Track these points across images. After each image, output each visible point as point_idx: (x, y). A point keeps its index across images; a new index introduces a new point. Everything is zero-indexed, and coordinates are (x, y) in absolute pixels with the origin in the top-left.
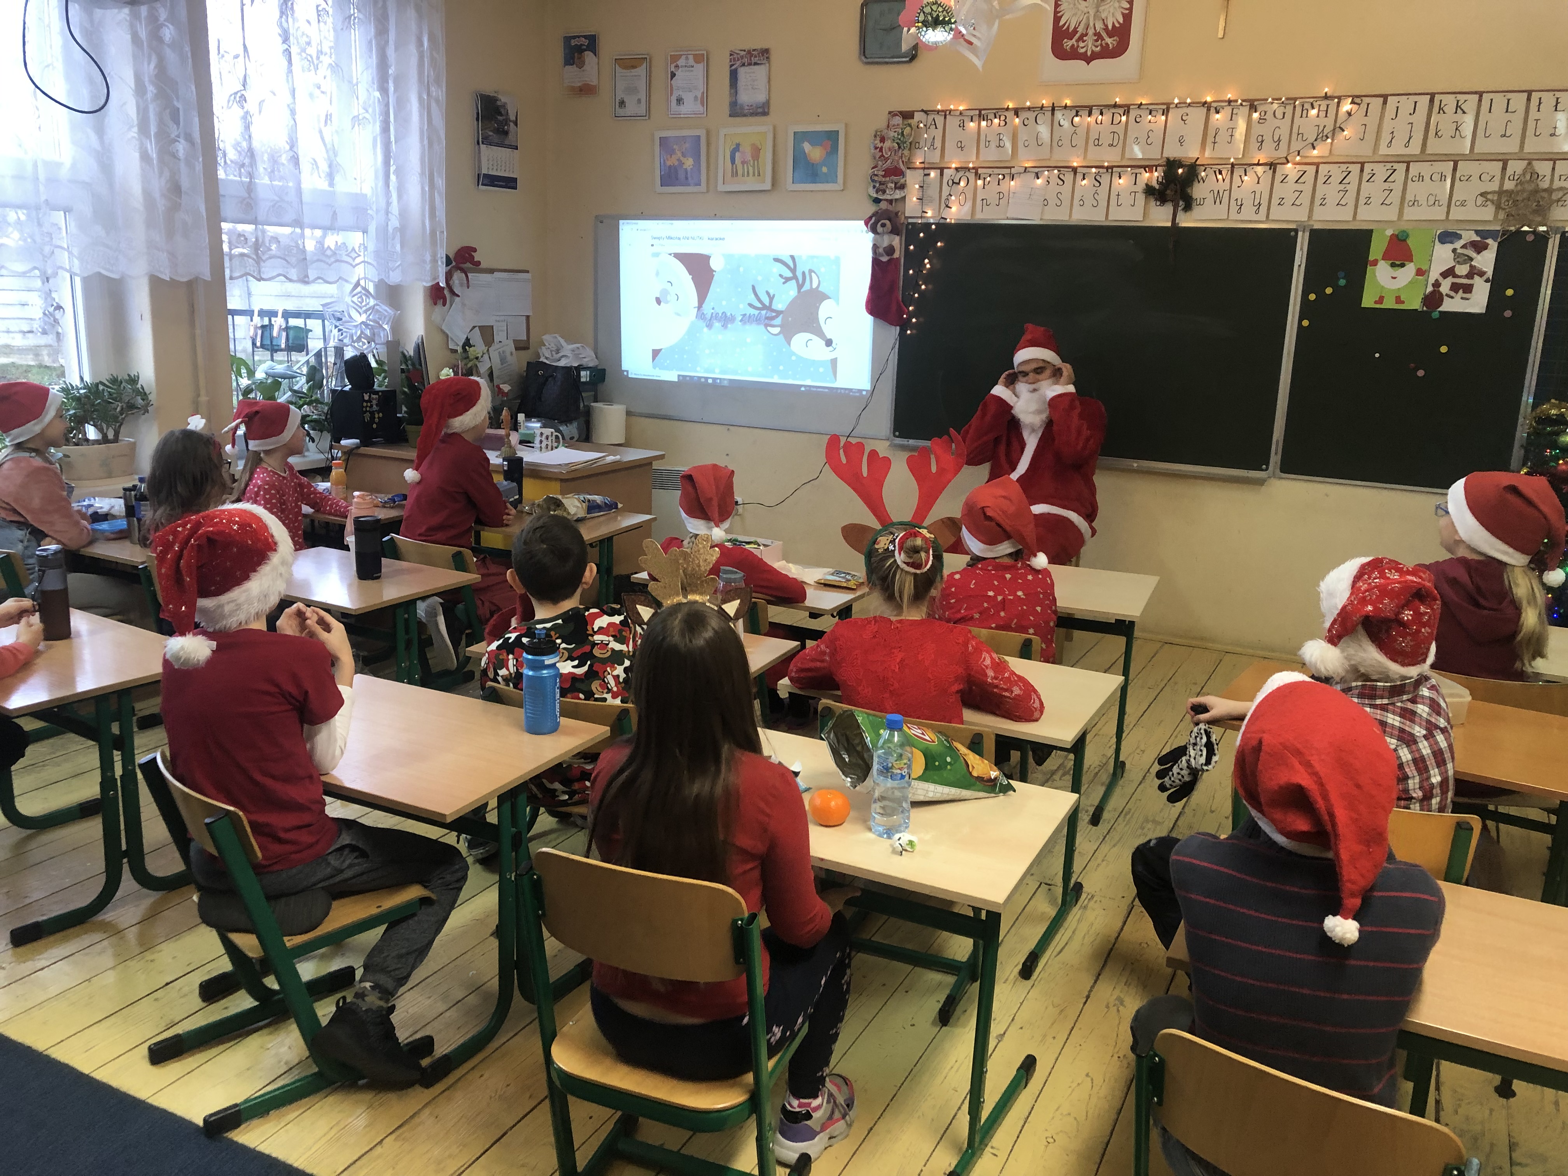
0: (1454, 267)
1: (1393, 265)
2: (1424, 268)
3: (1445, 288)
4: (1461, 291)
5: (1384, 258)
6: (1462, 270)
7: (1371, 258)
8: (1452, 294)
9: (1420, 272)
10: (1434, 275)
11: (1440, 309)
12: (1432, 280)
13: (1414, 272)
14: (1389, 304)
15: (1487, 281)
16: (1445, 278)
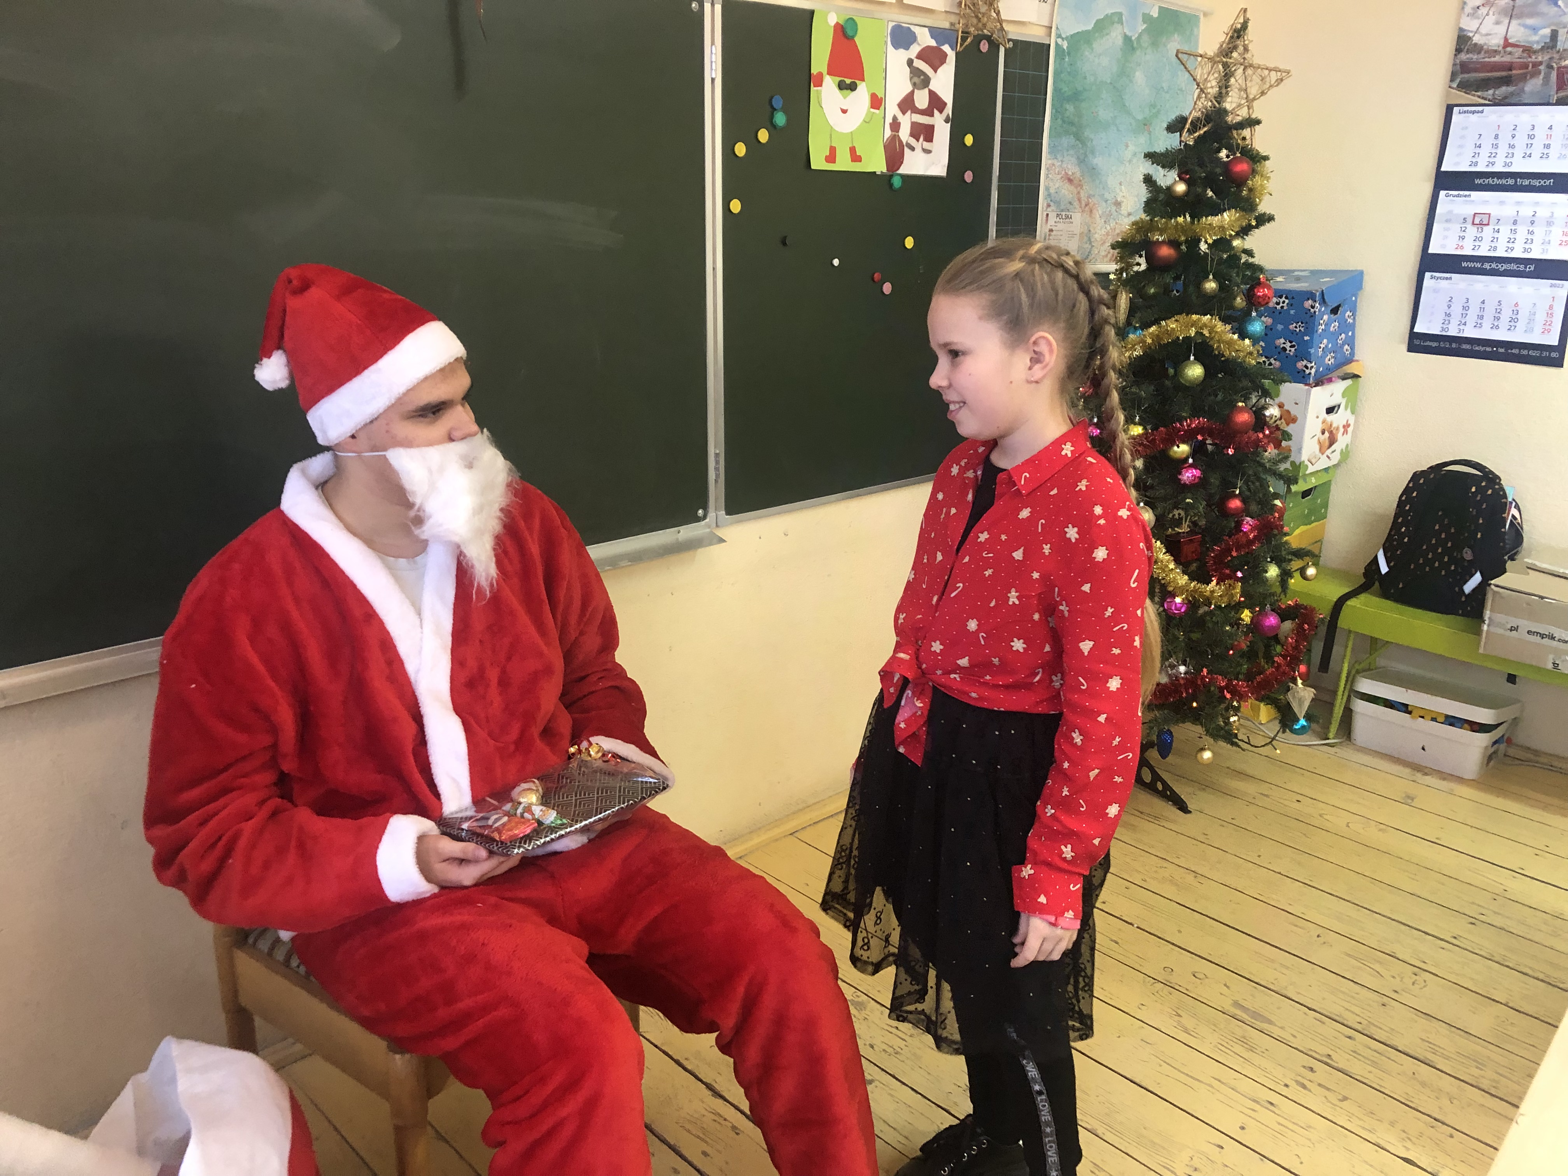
0: (912, 93)
1: (841, 86)
2: (880, 95)
3: (904, 134)
4: (921, 139)
5: (829, 73)
6: (922, 100)
7: (814, 71)
8: (912, 141)
9: (876, 102)
10: (892, 109)
11: (903, 170)
12: (889, 120)
13: (867, 101)
14: (844, 164)
15: (947, 121)
16: (904, 113)
